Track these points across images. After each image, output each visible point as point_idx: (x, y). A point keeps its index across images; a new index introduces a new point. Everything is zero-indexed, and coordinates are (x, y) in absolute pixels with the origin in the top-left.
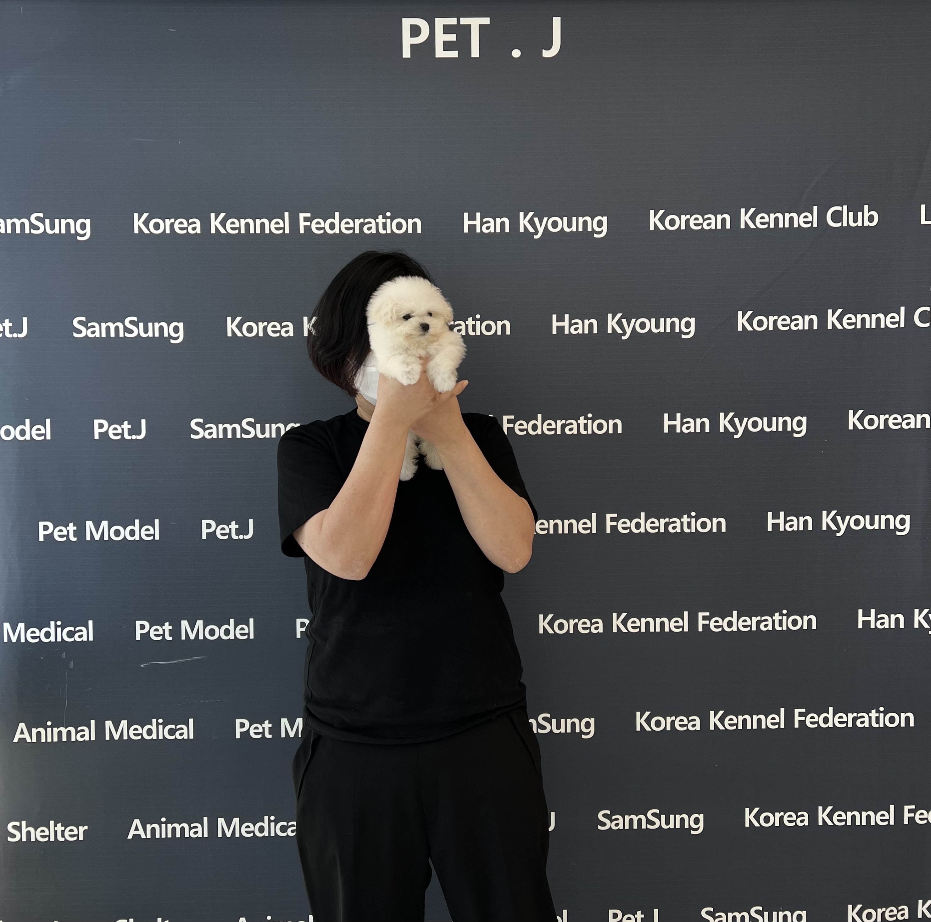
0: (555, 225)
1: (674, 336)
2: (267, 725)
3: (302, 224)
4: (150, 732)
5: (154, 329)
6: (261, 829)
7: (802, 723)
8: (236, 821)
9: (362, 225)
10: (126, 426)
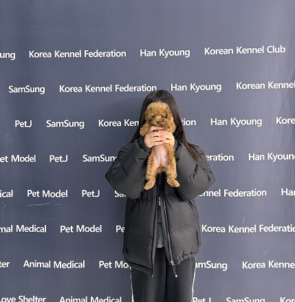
0: (172, 53)
1: (214, 91)
2: (72, 228)
3: (85, 54)
4: (31, 229)
5: (35, 90)
6: (69, 266)
7: (262, 230)
8: (60, 262)
9: (106, 54)
10: (25, 122)
